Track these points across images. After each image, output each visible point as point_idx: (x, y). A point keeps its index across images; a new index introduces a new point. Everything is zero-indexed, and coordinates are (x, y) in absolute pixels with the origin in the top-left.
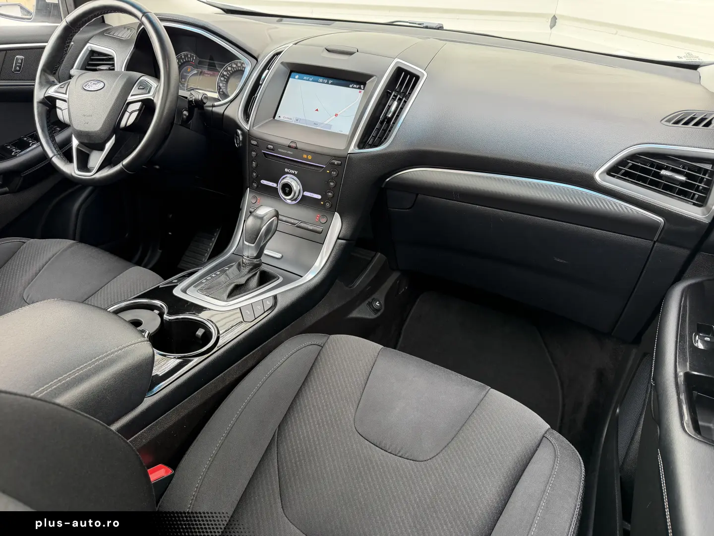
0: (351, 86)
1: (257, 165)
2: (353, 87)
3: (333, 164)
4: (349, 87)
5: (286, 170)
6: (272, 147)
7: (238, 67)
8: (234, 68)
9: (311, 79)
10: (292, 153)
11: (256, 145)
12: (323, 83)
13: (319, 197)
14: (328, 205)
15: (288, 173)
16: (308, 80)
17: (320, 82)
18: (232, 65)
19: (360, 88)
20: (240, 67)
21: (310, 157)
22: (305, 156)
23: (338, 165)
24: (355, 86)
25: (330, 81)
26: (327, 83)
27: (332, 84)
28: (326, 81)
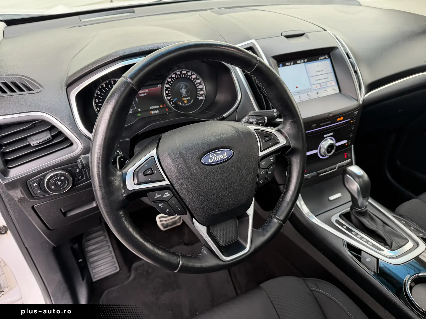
2: (321, 59)
3: (355, 115)
4: (319, 60)
5: (325, 136)
6: (315, 125)
7: (177, 75)
8: (173, 78)
9: (292, 63)
10: (330, 122)
12: (301, 63)
14: (349, 143)
15: (327, 137)
16: (290, 65)
17: (299, 63)
18: (171, 76)
19: (325, 58)
20: (180, 75)
21: (342, 118)
22: (338, 119)
23: (357, 114)
24: (322, 58)
25: (306, 60)
26: (304, 62)
27: (307, 61)
28: (302, 61)
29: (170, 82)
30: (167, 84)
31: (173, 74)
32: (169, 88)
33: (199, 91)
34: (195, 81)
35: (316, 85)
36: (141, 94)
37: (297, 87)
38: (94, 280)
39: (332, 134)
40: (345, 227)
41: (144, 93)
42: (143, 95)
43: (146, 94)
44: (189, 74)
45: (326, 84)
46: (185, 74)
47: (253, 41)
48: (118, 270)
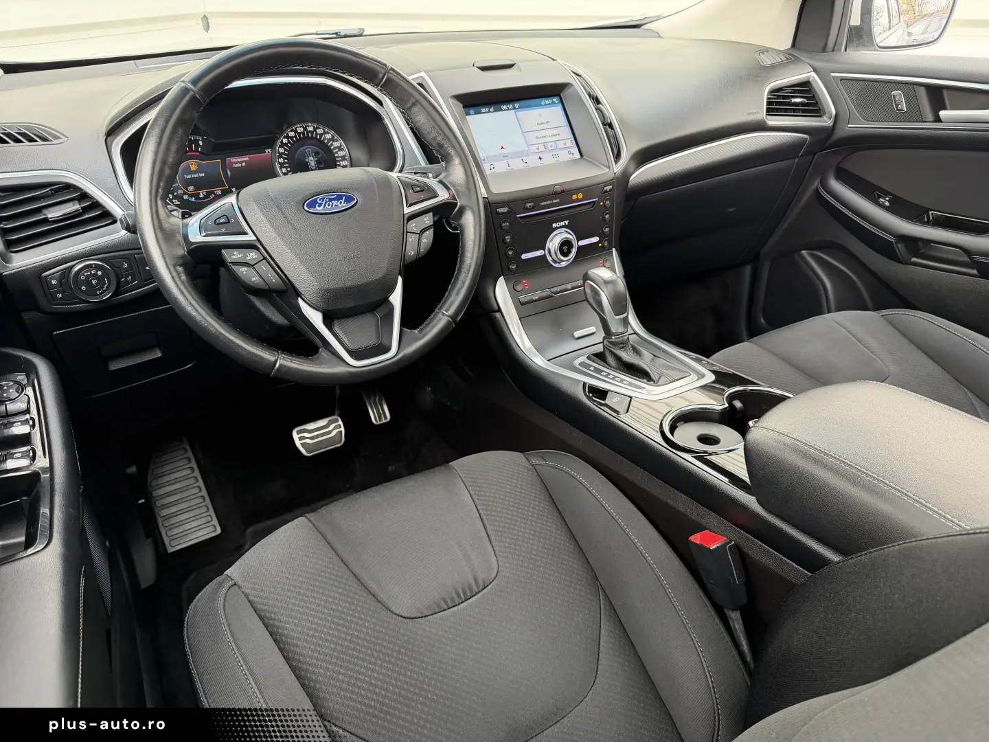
0: (543, 103)
1: (512, 238)
2: (546, 105)
3: (606, 191)
4: (541, 105)
5: (554, 225)
6: (531, 204)
7: (299, 134)
8: (292, 138)
9: (492, 110)
10: (558, 201)
11: (508, 212)
12: (509, 110)
13: (595, 239)
14: (606, 244)
15: (557, 228)
16: (489, 112)
18: (287, 134)
19: (553, 103)
20: (303, 133)
21: (580, 196)
22: (574, 197)
23: (610, 190)
24: (547, 102)
25: (517, 105)
26: (514, 108)
27: (519, 108)
28: (511, 106)
29: (286, 144)
30: (280, 147)
31: (291, 131)
32: (284, 154)
33: (339, 161)
34: (332, 145)
35: (537, 146)
36: (236, 163)
37: (502, 148)
38: (171, 550)
39: (567, 222)
40: (592, 368)
41: (241, 162)
42: (239, 165)
43: (244, 164)
44: (320, 131)
45: (556, 145)
46: (312, 132)
47: (422, 74)
48: (219, 531)
